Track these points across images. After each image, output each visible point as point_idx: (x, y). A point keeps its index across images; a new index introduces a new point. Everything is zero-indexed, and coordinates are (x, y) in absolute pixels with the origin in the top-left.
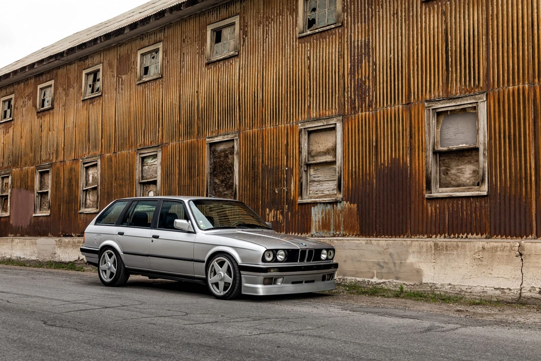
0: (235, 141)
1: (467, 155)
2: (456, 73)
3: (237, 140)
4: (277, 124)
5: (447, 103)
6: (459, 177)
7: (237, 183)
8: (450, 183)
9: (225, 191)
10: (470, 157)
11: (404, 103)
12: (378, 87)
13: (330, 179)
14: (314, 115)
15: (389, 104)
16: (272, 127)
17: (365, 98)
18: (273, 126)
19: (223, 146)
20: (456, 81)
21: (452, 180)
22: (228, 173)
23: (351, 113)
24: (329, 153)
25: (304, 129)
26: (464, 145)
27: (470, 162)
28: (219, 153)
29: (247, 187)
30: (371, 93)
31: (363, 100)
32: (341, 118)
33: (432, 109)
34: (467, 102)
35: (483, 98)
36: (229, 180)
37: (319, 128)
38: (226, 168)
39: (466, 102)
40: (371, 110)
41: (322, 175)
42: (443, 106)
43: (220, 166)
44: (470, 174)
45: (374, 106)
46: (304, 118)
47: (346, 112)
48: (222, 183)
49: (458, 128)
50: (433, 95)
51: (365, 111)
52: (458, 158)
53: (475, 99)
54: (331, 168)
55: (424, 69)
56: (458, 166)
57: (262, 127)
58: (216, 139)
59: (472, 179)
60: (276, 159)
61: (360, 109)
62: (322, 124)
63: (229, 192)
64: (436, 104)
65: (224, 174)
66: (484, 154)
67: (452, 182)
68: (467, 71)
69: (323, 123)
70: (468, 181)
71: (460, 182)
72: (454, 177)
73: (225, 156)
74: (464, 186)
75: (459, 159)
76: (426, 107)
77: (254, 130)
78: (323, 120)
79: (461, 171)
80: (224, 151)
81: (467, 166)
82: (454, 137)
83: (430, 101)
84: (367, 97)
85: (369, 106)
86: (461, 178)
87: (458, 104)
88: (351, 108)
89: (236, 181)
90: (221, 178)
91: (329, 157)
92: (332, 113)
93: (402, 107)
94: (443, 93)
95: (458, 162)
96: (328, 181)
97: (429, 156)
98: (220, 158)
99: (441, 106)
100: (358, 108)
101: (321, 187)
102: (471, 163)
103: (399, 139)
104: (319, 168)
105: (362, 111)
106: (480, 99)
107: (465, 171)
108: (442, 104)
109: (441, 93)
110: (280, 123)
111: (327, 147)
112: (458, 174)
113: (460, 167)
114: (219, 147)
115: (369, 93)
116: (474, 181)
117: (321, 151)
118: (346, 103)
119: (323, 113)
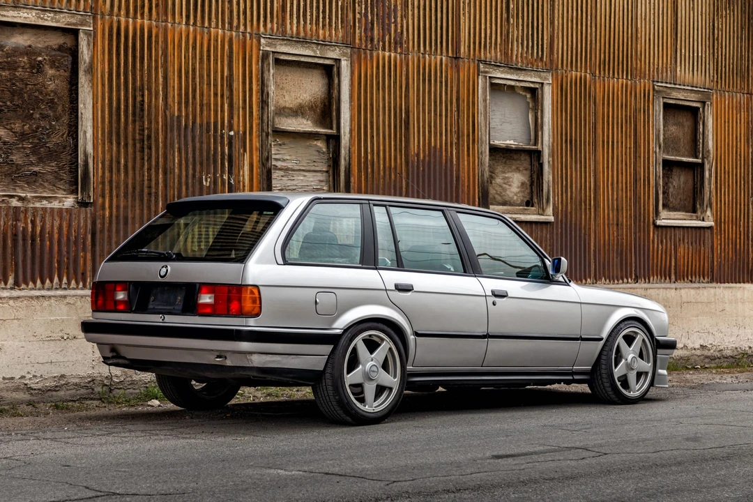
0: (81, 35)
1: (515, 158)
2: (518, 30)
3: (87, 33)
4: (206, 25)
5: (508, 73)
6: (505, 190)
7: (90, 149)
8: (494, 197)
9: (32, 164)
10: (518, 162)
11: (450, 55)
12: (410, 13)
13: (307, 168)
14: (292, 27)
15: (428, 48)
16: (191, 28)
17: (389, 25)
18: (195, 24)
19: (26, 37)
20: (517, 41)
21: (497, 194)
22: (44, 117)
23: (366, 46)
24: (302, 114)
25: (273, 52)
26: (512, 142)
27: (518, 170)
28: (8, 55)
29: (119, 163)
30: (399, 19)
31: (385, 29)
32: (349, 51)
33: (490, 77)
34: (531, 79)
35: (548, 79)
36: (49, 136)
37: (303, 59)
38: (37, 101)
39: (529, 79)
40: (399, 51)
41: (293, 157)
42: (503, 76)
43: (13, 93)
44: (518, 187)
45: (405, 46)
46: (272, 29)
47: (357, 41)
48: (22, 141)
49: (505, 114)
50: (488, 54)
51: (390, 51)
52: (504, 161)
53: (540, 77)
54: (310, 146)
55: (478, 7)
56: (504, 172)
57: (166, 21)
58: (11, 13)
59: (521, 194)
60: (202, 105)
61: (381, 43)
62: (312, 54)
63: (49, 169)
64: (494, 70)
65: (31, 117)
66: (549, 162)
67: (497, 196)
68: (530, 33)
69: (313, 51)
70: (515, 198)
71: (507, 199)
72: (499, 189)
73: (32, 67)
74: (511, 204)
75: (505, 163)
76: (482, 72)
77: (139, 21)
78: (313, 45)
79: (507, 181)
80: (29, 52)
81: (515, 175)
82: (500, 127)
83: (485, 62)
84: (393, 25)
85: (396, 43)
86: (508, 192)
87: (521, 79)
88: (366, 37)
89: (85, 144)
90: (17, 126)
91: (305, 122)
92: (330, 35)
93: (447, 60)
94: (501, 54)
95: (504, 167)
96: (304, 170)
97: (485, 152)
98: (15, 70)
99: (501, 75)
100: (379, 41)
101: (289, 183)
102: (520, 170)
103: (441, 115)
104: (286, 141)
105: (384, 49)
106: (546, 79)
107: (512, 182)
108: (502, 72)
109: (499, 54)
110: (213, 24)
111: (299, 101)
112: (504, 185)
113: (506, 176)
114: (8, 37)
115: (395, 18)
116: (522, 198)
117: (287, 106)
118: (357, 25)
119: (311, 30)
